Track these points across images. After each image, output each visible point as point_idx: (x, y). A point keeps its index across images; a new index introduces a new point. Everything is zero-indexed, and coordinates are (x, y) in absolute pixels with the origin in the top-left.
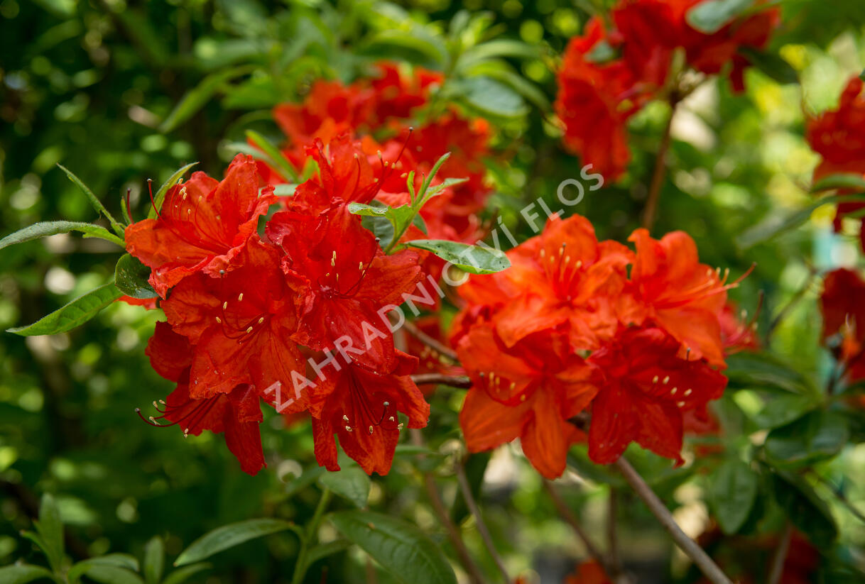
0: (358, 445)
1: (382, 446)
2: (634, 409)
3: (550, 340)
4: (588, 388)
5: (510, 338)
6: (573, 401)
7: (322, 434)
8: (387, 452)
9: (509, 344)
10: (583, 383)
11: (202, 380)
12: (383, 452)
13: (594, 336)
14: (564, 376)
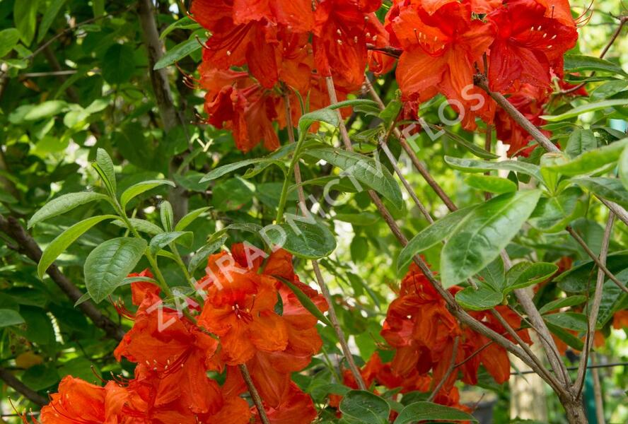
0: (341, 64)
1: (358, 64)
2: (517, 58)
3: (459, 9)
4: (486, 38)
5: (431, 9)
6: (476, 50)
7: (318, 52)
8: (361, 69)
9: (431, 13)
10: (483, 35)
11: (240, 13)
12: (358, 69)
13: (488, 5)
14: (469, 34)
